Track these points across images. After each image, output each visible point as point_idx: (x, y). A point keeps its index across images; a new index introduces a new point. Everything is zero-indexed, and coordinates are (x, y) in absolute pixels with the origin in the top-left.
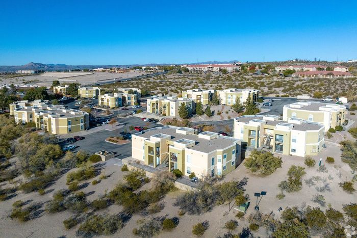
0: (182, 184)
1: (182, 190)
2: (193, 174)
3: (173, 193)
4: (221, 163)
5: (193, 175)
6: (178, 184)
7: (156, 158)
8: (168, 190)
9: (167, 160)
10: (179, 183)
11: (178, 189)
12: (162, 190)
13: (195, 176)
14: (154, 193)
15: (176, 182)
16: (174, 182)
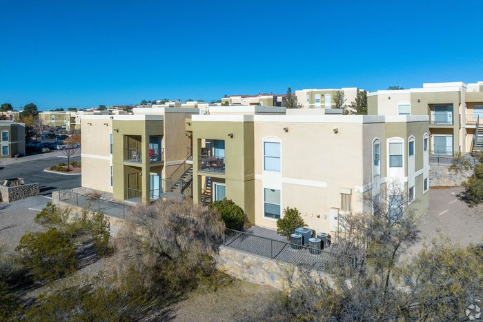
0: (250, 258)
1: (254, 286)
2: (293, 214)
3: (211, 296)
4: (402, 169)
5: (291, 222)
6: (230, 259)
7: (148, 177)
8: (187, 284)
9: (186, 180)
10: (238, 254)
11: (231, 281)
12: (160, 282)
13: (301, 224)
14: (116, 298)
15: (223, 250)
16: (215, 249)
